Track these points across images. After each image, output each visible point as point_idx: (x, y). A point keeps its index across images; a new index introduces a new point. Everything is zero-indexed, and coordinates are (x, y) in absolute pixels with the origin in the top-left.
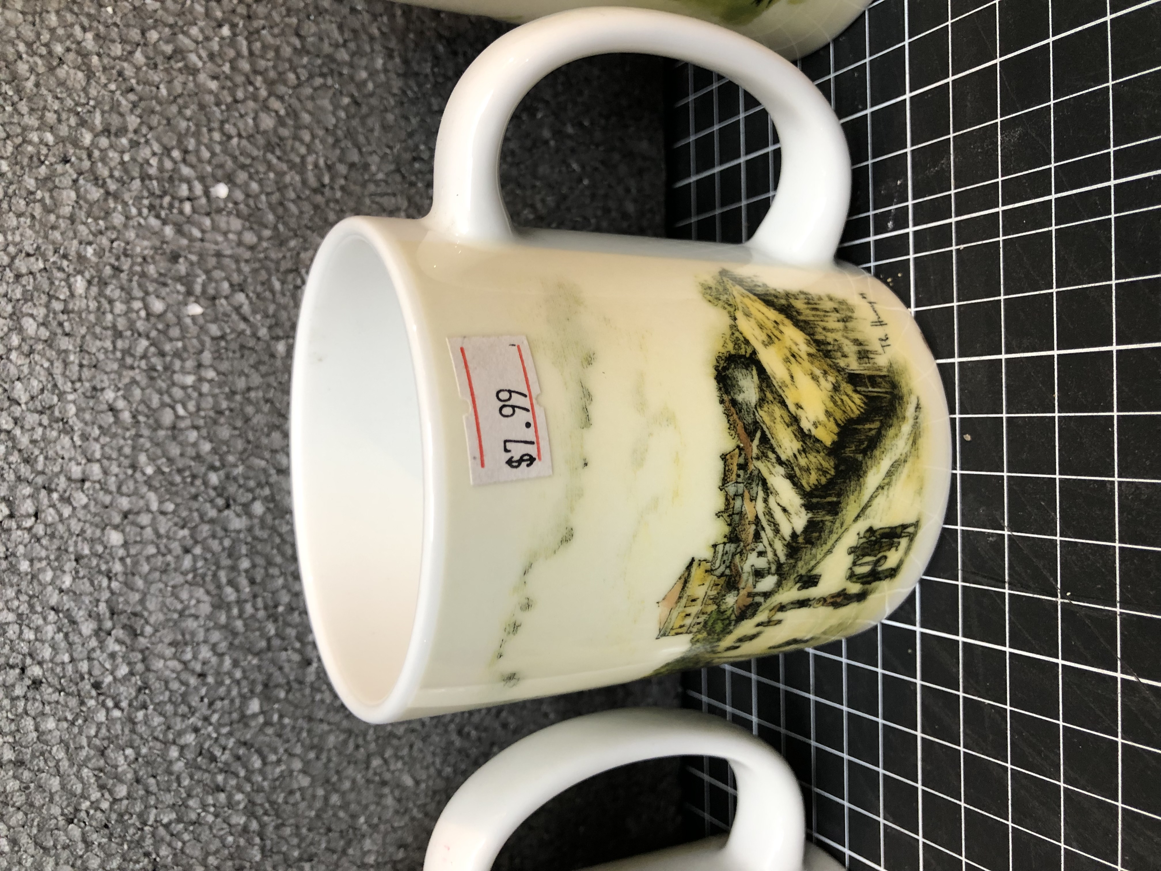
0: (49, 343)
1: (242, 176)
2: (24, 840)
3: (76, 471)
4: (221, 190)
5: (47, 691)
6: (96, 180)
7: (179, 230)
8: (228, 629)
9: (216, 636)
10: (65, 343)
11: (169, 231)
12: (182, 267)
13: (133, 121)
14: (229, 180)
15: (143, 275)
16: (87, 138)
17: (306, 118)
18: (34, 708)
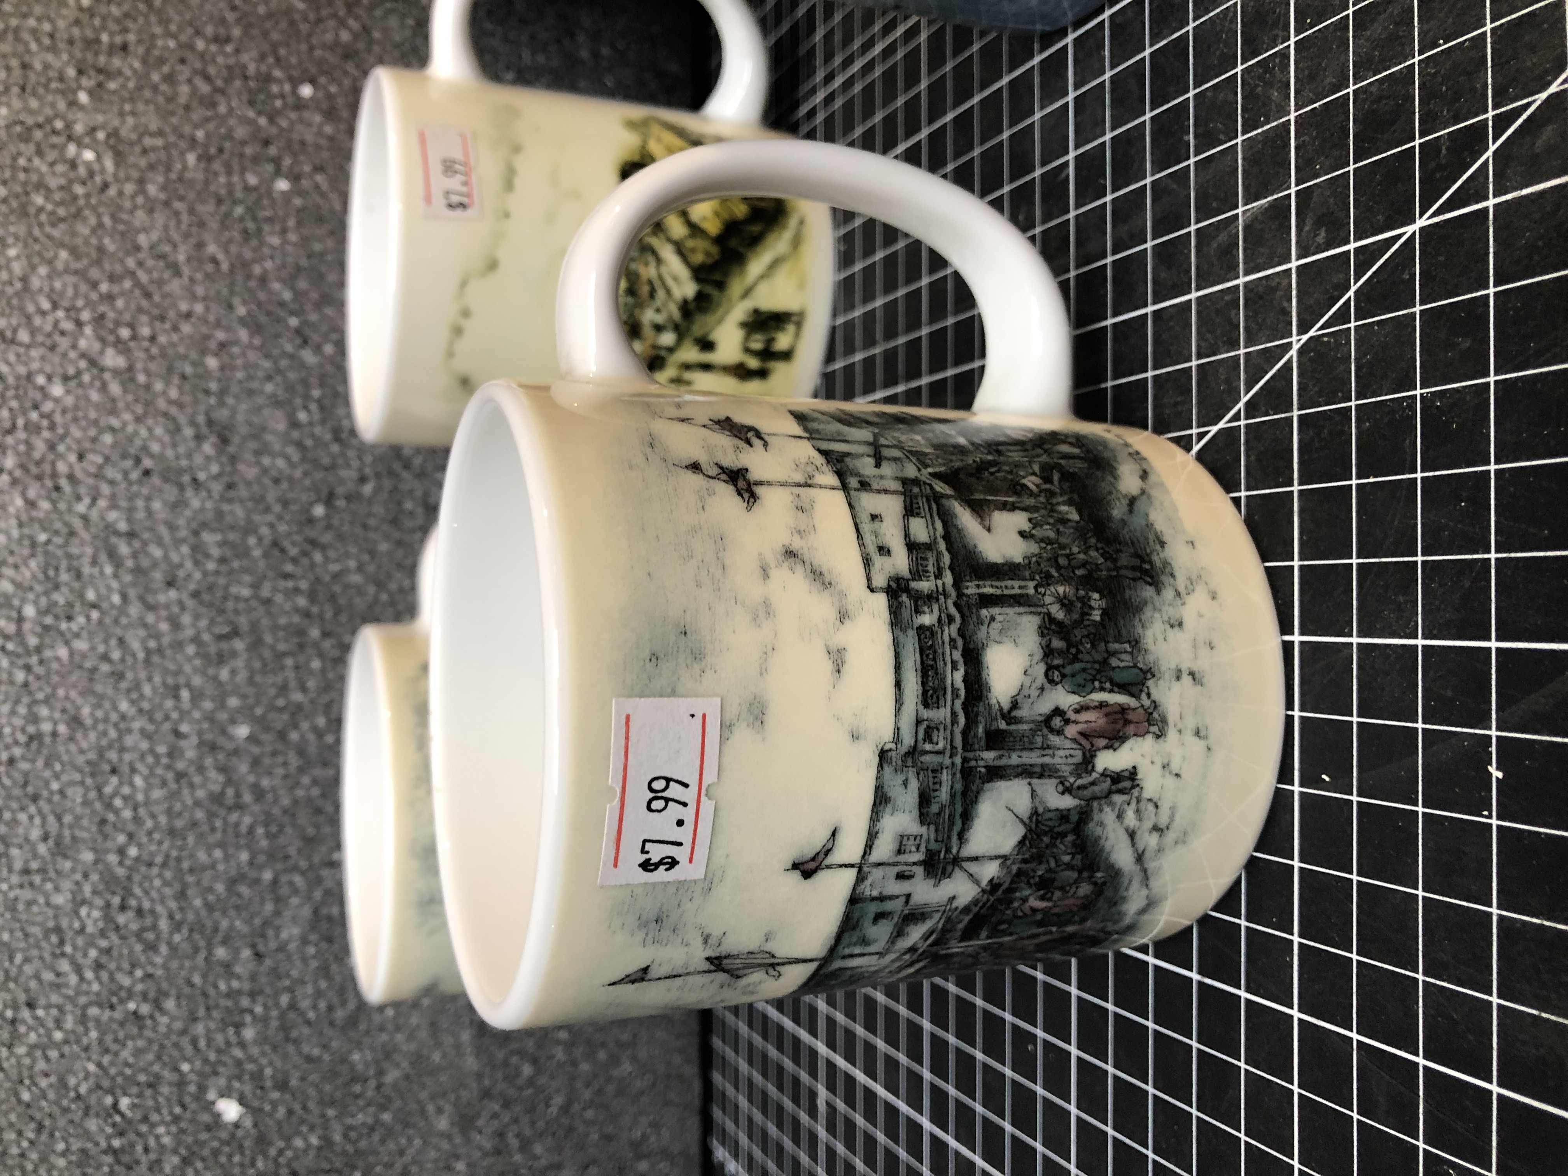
0: (167, 204)
1: (322, 80)
2: (132, 593)
3: (184, 307)
4: (306, 91)
5: (156, 480)
6: (208, 78)
7: (272, 120)
8: (299, 445)
9: (291, 450)
10: (178, 205)
11: (263, 121)
12: (273, 151)
13: (236, 32)
14: (312, 81)
15: (242, 155)
16: (200, 45)
17: (377, 35)
18: (145, 491)
